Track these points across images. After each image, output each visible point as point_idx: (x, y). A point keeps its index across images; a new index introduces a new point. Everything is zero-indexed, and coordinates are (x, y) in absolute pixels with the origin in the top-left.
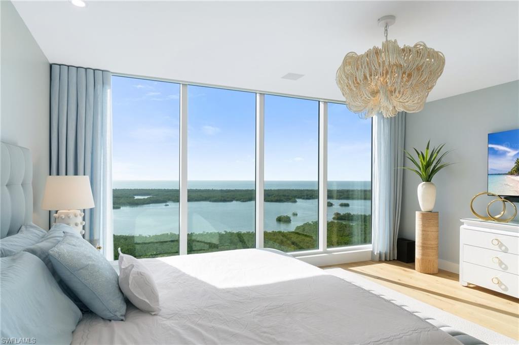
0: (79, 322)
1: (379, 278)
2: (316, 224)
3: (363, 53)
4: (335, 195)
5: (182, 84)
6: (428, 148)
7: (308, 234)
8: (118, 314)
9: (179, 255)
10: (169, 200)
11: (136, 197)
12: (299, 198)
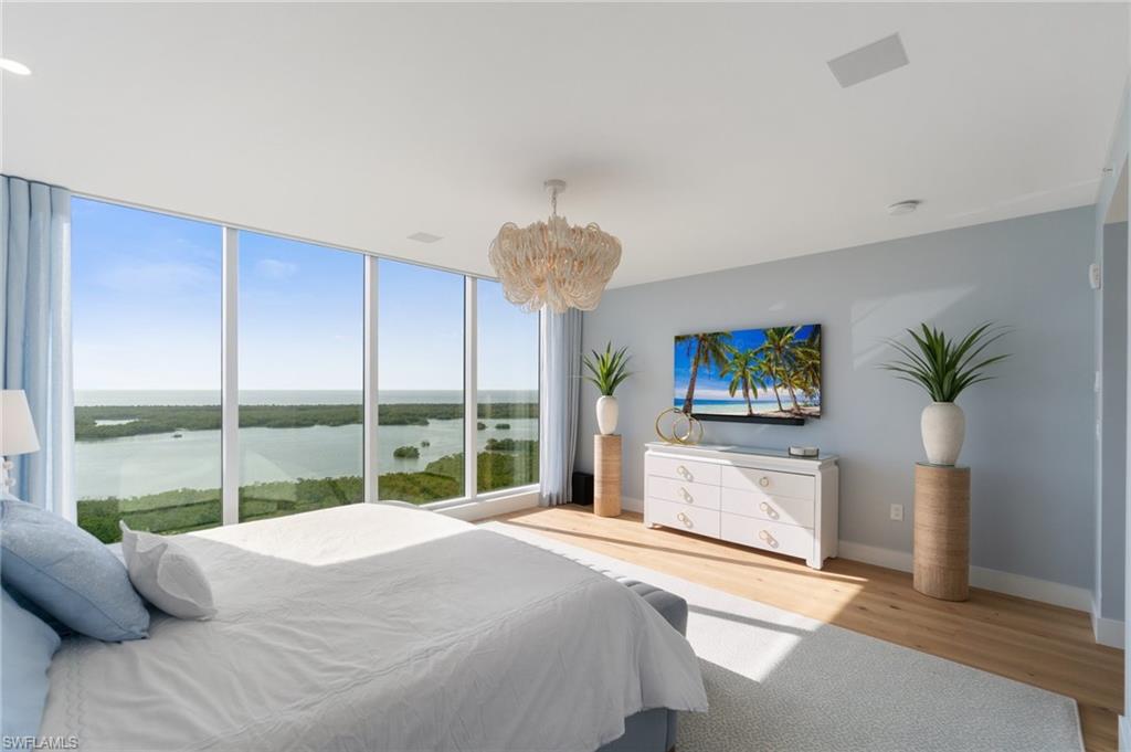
0: (55, 654)
1: (548, 530)
2: (461, 458)
3: (525, 227)
4: (488, 411)
5: (228, 228)
6: (608, 351)
7: (446, 474)
8: (136, 629)
9: (221, 525)
10: (180, 426)
11: (100, 423)
12: (431, 417)
